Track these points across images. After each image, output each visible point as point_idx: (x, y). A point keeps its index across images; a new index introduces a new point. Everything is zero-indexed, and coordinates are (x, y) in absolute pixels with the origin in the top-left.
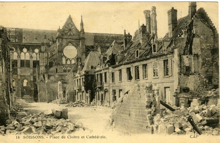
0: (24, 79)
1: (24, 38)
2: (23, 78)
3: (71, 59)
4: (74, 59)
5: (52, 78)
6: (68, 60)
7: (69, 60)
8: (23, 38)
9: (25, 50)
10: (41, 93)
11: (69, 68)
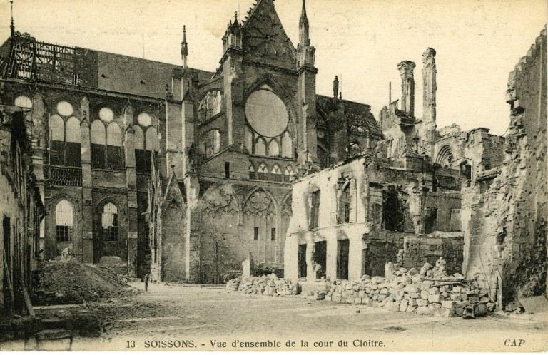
0: (106, 203)
1: (103, 76)
2: (102, 198)
3: (268, 140)
4: (278, 142)
5: (212, 195)
6: (260, 140)
7: (264, 140)
8: (100, 78)
9: (106, 114)
10: (169, 247)
11: (263, 169)
